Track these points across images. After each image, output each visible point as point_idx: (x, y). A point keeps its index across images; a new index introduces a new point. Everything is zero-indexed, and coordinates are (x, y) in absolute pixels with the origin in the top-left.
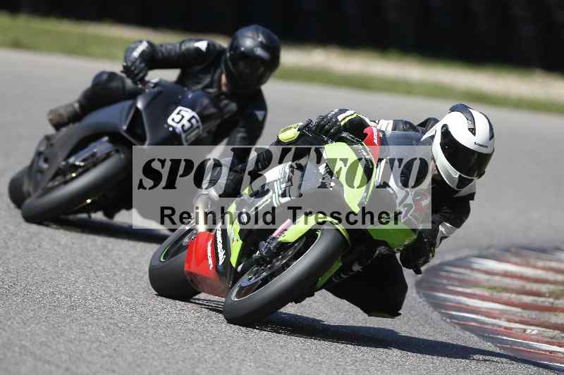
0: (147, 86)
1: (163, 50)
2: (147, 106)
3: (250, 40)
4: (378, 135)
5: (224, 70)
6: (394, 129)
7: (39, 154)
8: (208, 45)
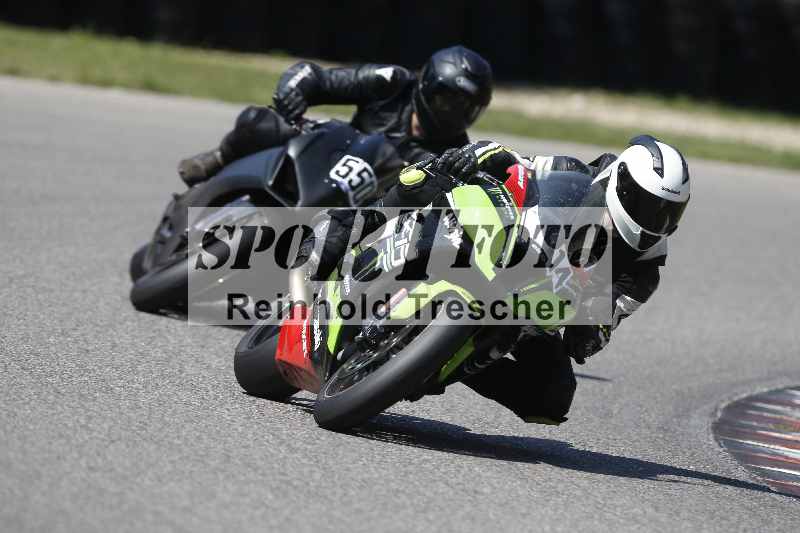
0: (304, 126)
1: (333, 77)
2: (301, 154)
3: (451, 67)
4: (525, 175)
5: (415, 107)
6: (555, 168)
7: (165, 219)
8: (394, 72)
